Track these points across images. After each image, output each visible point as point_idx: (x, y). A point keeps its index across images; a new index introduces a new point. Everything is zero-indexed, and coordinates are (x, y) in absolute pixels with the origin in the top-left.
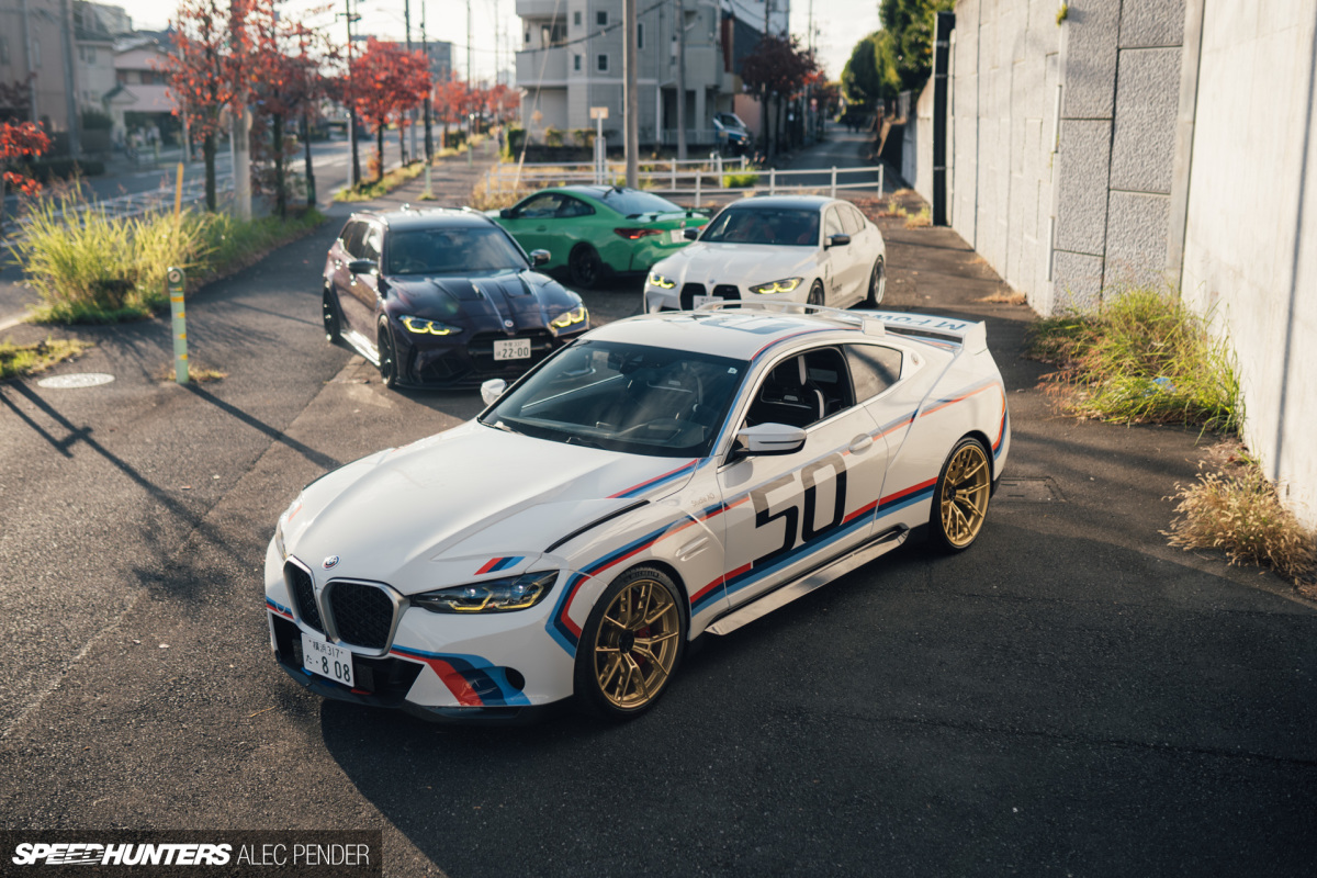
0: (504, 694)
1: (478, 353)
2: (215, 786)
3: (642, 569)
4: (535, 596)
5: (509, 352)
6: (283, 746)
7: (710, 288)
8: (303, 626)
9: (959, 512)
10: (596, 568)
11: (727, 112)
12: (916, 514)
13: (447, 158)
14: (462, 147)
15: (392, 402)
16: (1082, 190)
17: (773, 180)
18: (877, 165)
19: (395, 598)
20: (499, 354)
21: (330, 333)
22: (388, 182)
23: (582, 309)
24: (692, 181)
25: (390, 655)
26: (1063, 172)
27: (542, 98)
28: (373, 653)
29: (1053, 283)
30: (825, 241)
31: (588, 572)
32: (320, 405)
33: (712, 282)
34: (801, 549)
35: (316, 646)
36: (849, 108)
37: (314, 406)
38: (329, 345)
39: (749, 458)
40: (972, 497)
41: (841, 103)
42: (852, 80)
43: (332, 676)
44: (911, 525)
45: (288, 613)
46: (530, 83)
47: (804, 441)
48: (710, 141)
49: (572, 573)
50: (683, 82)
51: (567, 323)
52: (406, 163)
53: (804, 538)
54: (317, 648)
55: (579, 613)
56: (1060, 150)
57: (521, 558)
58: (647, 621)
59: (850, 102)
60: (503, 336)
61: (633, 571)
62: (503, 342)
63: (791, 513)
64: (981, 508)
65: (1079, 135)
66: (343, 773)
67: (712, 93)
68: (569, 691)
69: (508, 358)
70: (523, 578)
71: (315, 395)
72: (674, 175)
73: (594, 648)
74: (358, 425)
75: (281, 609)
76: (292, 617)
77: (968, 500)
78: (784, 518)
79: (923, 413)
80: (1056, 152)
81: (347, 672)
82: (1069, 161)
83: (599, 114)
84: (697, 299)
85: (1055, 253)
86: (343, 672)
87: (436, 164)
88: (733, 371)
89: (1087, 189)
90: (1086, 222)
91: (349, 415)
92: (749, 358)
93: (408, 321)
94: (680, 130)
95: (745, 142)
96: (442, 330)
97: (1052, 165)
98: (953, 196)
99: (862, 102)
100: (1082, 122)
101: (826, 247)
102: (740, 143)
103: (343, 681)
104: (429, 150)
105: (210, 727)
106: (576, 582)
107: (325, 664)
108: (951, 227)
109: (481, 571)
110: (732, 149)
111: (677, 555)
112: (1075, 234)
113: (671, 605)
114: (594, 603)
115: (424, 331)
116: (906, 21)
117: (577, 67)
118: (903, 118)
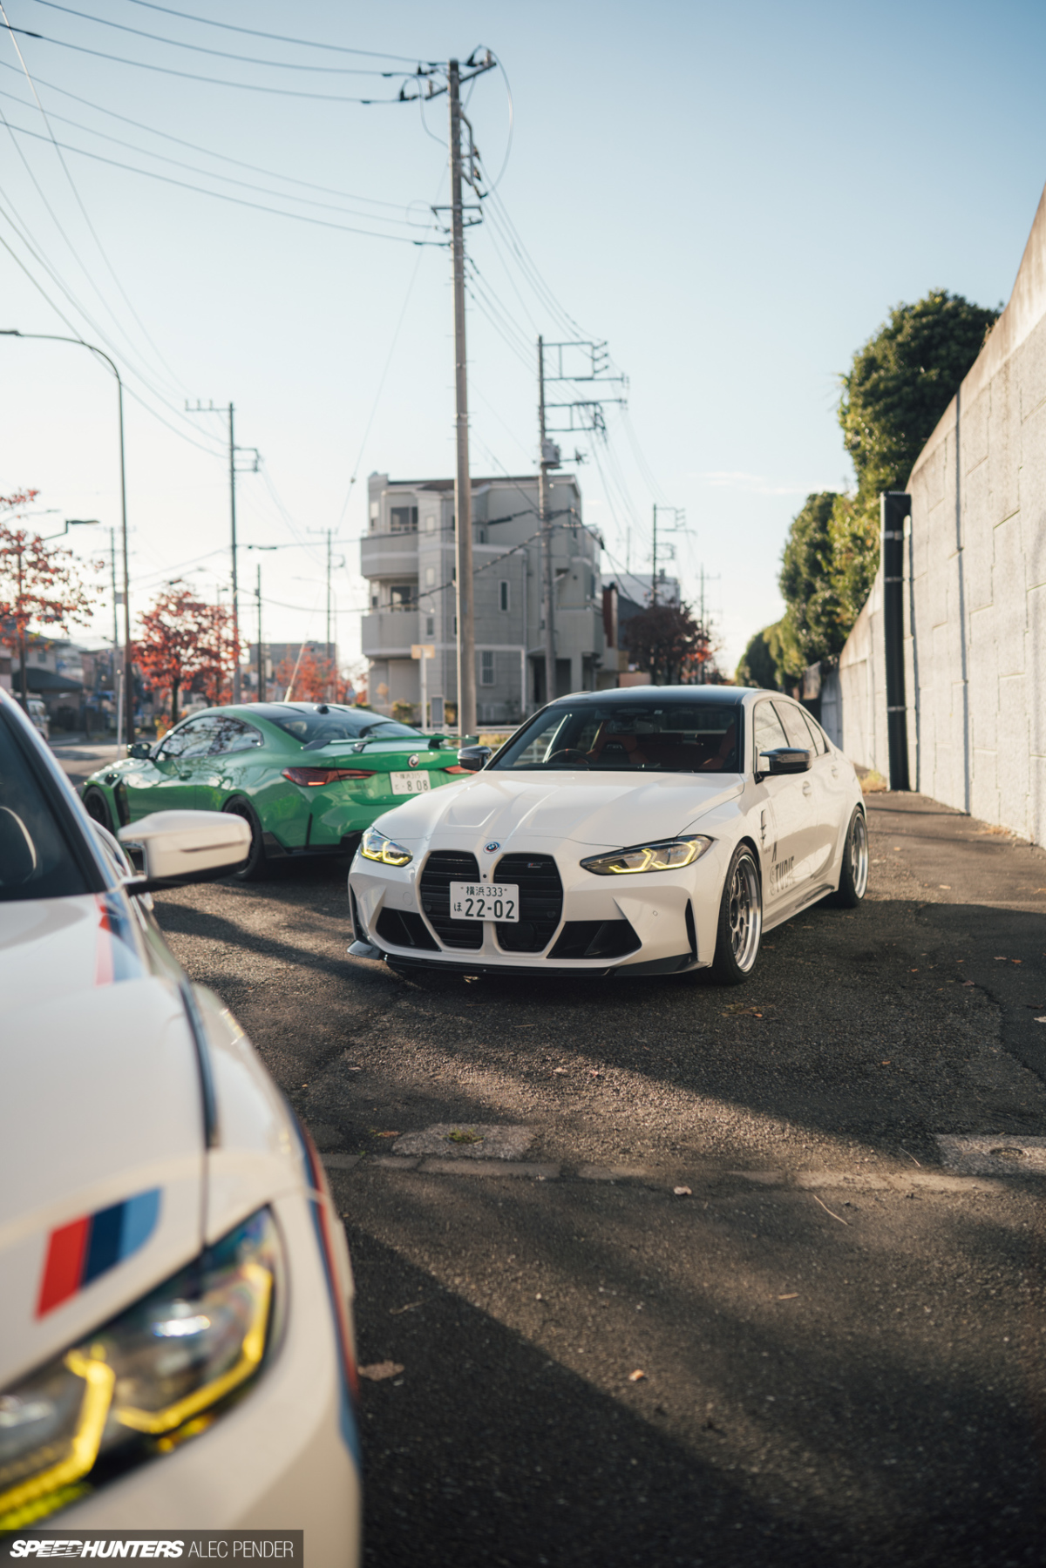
7: (487, 863)
27: (391, 668)
30: (755, 764)
33: (492, 848)
42: (747, 675)
46: (376, 652)
50: (554, 650)
67: (591, 661)
98: (917, 747)
101: (759, 777)
108: (918, 790)
116: (811, 590)
117: (430, 632)
118: (813, 693)
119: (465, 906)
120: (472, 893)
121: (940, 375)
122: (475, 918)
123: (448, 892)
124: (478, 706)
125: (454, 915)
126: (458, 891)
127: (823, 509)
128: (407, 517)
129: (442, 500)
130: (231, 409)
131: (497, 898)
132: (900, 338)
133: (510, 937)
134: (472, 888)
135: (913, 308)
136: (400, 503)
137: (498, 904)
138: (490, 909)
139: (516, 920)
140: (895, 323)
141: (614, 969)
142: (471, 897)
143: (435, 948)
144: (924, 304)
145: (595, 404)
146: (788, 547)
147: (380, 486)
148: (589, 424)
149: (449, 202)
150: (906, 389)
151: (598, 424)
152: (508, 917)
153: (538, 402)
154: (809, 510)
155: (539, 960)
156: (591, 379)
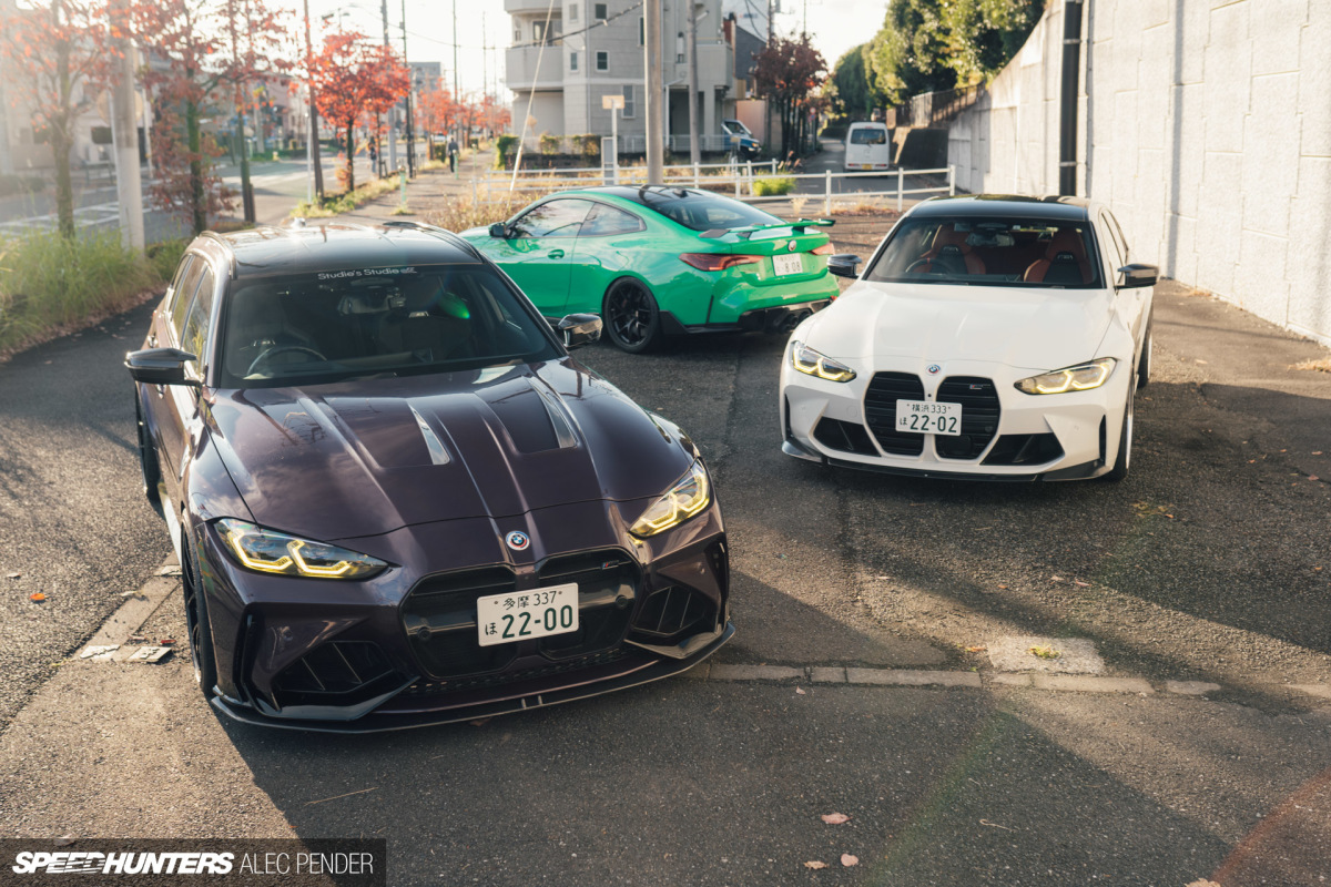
1: (434, 627)
5: (518, 623)
7: (931, 384)
11: (732, 119)
13: (430, 171)
17: (828, 184)
20: (491, 629)
22: (359, 194)
27: (534, 101)
33: (934, 371)
36: (830, 123)
46: (522, 85)
48: (719, 147)
50: (695, 80)
51: (666, 523)
59: (831, 116)
60: (502, 581)
62: (501, 599)
67: (720, 95)
69: (516, 638)
72: (700, 179)
83: (613, 103)
87: (420, 176)
94: (692, 136)
95: (757, 149)
96: (330, 561)
99: (843, 114)
101: (1117, 289)
102: (752, 149)
104: (411, 163)
110: (746, 154)
115: (281, 565)
116: (918, 21)
117: (574, 66)
118: (921, 122)
119: (910, 421)
120: (918, 409)
122: (919, 431)
123: (895, 407)
124: (619, 138)
125: (899, 428)
126: (904, 408)
131: (941, 415)
133: (946, 446)
134: (918, 406)
137: (942, 420)
138: (933, 423)
139: (958, 433)
141: (1041, 475)
142: (917, 413)
143: (875, 453)
152: (950, 430)
155: (974, 467)
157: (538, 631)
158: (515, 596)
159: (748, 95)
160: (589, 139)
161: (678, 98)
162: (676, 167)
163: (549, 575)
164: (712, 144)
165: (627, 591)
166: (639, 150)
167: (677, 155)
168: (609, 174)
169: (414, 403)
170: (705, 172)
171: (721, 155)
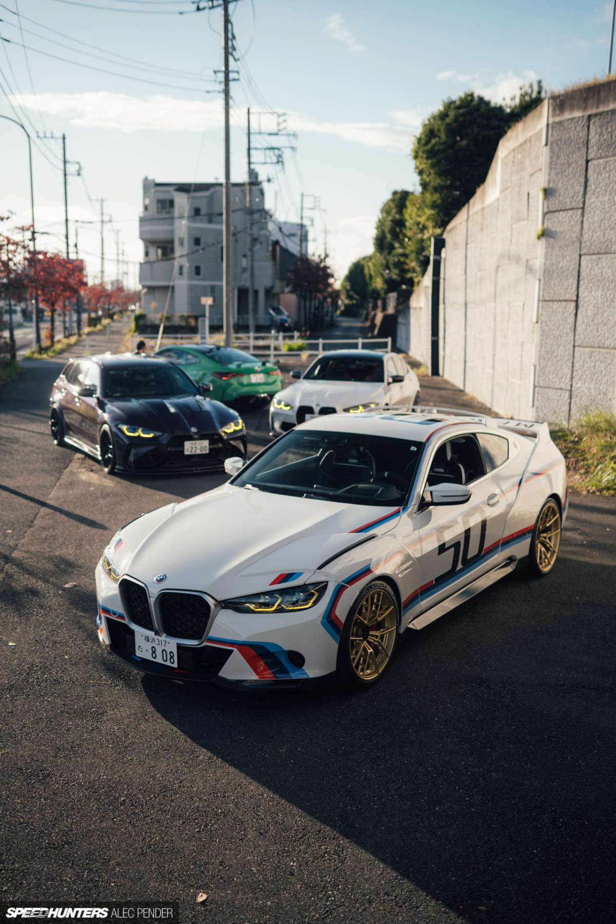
0: (289, 671)
1: (174, 449)
2: (84, 740)
3: (377, 582)
4: (312, 601)
5: (194, 449)
6: (124, 712)
7: (317, 410)
8: (134, 627)
9: (543, 549)
10: (352, 580)
11: (275, 305)
12: (521, 549)
13: (89, 334)
14: (99, 327)
15: (114, 483)
16: (555, 347)
17: (321, 347)
18: (386, 337)
19: (211, 602)
20: (188, 450)
21: (56, 439)
22: (58, 347)
23: (240, 421)
24: (267, 348)
25: (205, 644)
26: (542, 335)
27: (157, 293)
28: (193, 643)
29: (535, 409)
30: (388, 380)
31: (347, 583)
32: (65, 485)
33: (318, 405)
34: (461, 570)
35: (147, 639)
36: (347, 306)
37: (61, 485)
38: (56, 447)
39: (431, 507)
40: (550, 539)
41: (340, 302)
42: (348, 288)
43: (159, 660)
44: (519, 556)
45: (121, 617)
46: (149, 283)
47: (470, 495)
48: (267, 323)
49: (337, 583)
50: (253, 283)
51: (231, 430)
52: (67, 334)
53: (463, 564)
54: (148, 640)
55: (342, 612)
56: (539, 321)
57: (301, 574)
58: (379, 619)
59: (347, 302)
60: (190, 438)
61: (372, 583)
62: (190, 442)
63: (456, 545)
64: (555, 545)
65: (553, 312)
66: (175, 729)
67: (269, 292)
68: (334, 669)
69: (193, 453)
70: (303, 588)
71: (59, 479)
72: (252, 343)
73: (349, 638)
74: (97, 497)
75: (114, 614)
76: (125, 620)
77: (548, 541)
78: (453, 549)
79: (526, 481)
80: (537, 322)
81: (172, 657)
82: (546, 329)
83: (206, 301)
84: (307, 416)
85: (536, 389)
86: (169, 657)
87: (84, 337)
88: (413, 448)
89: (558, 347)
90: (558, 368)
91: (88, 491)
92: (424, 440)
93: (124, 428)
94: (251, 316)
95: (289, 325)
96: (148, 434)
97: (534, 332)
98: (444, 357)
99: (354, 302)
100: (555, 303)
101: (389, 384)
102: (287, 325)
103: (168, 663)
104: (79, 328)
105: (66, 699)
106: (340, 590)
107: (154, 652)
108: (443, 376)
109: (273, 583)
110: (282, 328)
111: (397, 573)
112: (551, 376)
113: (392, 608)
114: (351, 605)
115: (136, 434)
116: (392, 248)
117: (181, 273)
118: (391, 310)
121: (468, 145)
124: (210, 318)
127: (401, 199)
128: (166, 205)
129: (189, 198)
130: (64, 138)
132: (448, 120)
135: (455, 102)
136: (163, 196)
140: (445, 109)
144: (461, 100)
145: (278, 149)
146: (380, 221)
147: (150, 186)
148: (275, 159)
149: (223, 69)
150: (450, 151)
151: (280, 161)
153: (246, 146)
154: (393, 200)
156: (276, 134)
157: (199, 452)
158: (194, 442)
159: (287, 290)
160: (189, 317)
161: (243, 294)
162: (240, 335)
163: (202, 438)
164: (263, 321)
165: (220, 445)
166: (219, 323)
167: (241, 328)
168: (203, 338)
169: (167, 402)
170: (256, 338)
171: (267, 329)
